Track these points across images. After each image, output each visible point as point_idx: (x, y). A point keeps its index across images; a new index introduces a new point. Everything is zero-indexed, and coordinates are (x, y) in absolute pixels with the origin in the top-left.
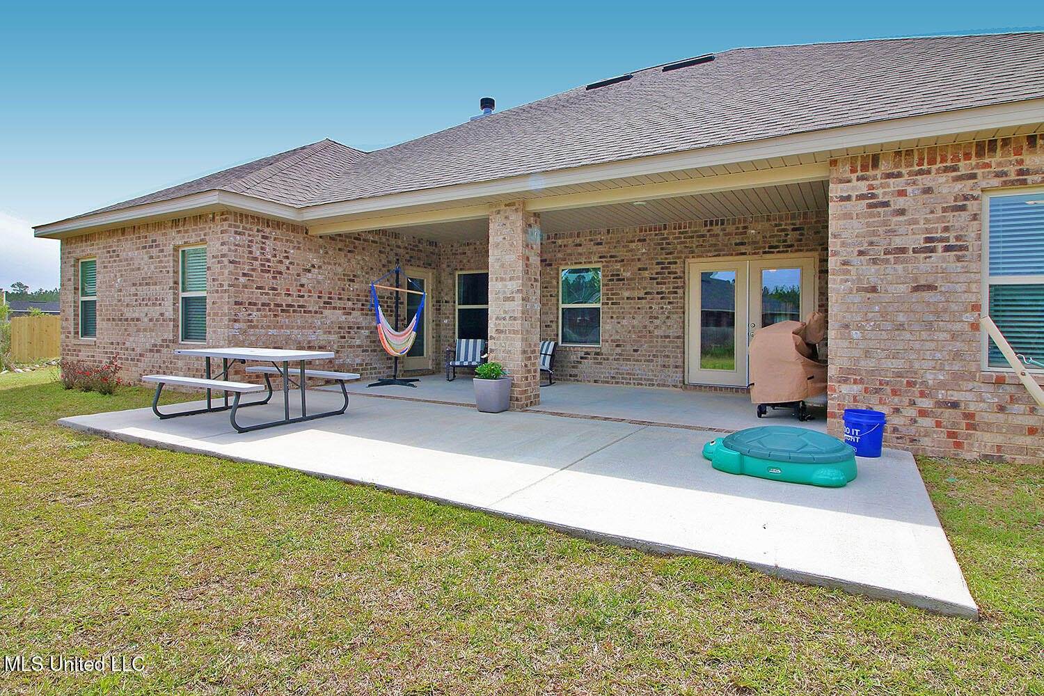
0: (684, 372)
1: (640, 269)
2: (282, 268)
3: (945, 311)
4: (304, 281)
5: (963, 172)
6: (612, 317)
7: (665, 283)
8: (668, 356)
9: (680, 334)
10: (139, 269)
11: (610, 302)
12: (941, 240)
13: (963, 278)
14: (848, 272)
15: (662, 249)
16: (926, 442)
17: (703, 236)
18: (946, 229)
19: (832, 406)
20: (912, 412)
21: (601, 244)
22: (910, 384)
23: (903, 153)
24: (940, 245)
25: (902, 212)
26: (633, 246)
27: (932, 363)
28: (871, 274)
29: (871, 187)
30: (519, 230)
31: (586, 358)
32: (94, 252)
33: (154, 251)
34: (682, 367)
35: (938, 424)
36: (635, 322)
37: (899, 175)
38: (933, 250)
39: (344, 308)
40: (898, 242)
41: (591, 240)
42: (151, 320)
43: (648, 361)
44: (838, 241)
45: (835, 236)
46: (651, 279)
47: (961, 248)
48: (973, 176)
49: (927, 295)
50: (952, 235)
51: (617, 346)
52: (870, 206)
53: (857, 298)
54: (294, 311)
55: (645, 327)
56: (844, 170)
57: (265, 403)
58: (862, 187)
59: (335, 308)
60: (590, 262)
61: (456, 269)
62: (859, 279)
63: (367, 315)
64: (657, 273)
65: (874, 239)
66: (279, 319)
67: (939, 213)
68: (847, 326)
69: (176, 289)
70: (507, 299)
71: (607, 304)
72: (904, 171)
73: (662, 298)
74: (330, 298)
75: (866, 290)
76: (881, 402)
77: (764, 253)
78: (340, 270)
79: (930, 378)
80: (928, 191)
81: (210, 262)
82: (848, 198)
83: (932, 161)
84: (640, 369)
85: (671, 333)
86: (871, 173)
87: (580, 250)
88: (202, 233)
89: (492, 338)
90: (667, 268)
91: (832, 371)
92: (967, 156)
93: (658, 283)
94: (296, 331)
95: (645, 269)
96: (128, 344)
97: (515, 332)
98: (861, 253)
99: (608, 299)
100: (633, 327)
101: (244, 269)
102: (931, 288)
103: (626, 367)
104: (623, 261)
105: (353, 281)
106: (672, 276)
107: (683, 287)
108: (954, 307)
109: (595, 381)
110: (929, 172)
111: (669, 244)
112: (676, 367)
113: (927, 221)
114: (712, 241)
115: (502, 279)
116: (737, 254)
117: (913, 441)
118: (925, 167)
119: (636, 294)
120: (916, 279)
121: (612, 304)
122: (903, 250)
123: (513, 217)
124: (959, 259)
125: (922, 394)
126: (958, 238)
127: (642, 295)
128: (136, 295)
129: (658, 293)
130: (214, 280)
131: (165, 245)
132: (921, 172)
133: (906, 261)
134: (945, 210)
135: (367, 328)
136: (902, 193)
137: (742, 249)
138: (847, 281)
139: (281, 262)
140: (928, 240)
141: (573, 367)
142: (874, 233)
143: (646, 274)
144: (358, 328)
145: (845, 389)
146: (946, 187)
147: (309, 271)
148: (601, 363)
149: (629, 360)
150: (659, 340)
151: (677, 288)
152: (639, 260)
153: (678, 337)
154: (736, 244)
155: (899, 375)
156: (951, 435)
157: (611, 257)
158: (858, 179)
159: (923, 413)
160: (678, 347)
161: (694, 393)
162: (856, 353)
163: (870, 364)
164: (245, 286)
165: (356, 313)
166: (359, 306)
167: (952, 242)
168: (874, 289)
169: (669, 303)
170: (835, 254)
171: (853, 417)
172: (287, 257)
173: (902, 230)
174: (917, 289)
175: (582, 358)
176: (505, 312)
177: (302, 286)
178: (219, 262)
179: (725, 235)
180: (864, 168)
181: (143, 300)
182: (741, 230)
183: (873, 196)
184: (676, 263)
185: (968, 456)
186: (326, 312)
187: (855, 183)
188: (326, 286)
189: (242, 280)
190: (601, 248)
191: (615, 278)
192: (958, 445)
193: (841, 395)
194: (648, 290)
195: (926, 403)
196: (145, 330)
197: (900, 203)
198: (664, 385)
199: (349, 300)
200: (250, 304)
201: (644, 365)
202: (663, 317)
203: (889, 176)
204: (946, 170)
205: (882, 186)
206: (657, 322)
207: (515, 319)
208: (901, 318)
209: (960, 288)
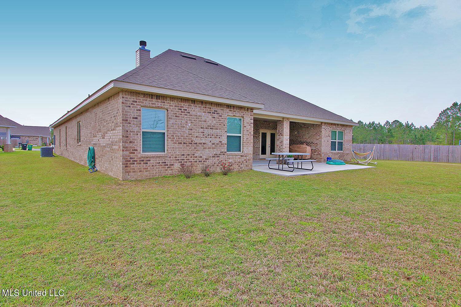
0: (259, 156)
5: (330, 127)
8: (257, 152)
10: (205, 121)
14: (323, 138)
23: (327, 123)
24: (329, 136)
25: (327, 131)
32: (166, 106)
33: (216, 115)
42: (213, 144)
45: (322, 133)
56: (323, 124)
65: (325, 134)
68: (323, 146)
79: (328, 153)
82: (323, 128)
88: (242, 114)
91: (322, 152)
102: (328, 141)
106: (258, 133)
128: (204, 133)
131: (223, 114)
162: (323, 150)
168: (325, 141)
178: (249, 125)
181: (208, 135)
182: (269, 124)
196: (209, 148)
203: (326, 126)
208: (326, 145)
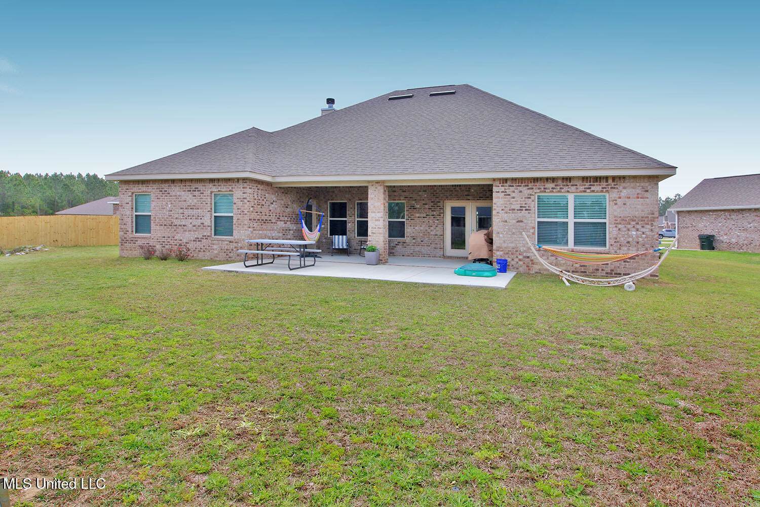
0: (444, 251)
1: (424, 204)
2: (264, 203)
3: (525, 228)
4: (271, 209)
5: (530, 187)
6: (411, 226)
7: (435, 211)
8: (437, 244)
9: (442, 234)
10: (185, 201)
11: (410, 219)
12: (524, 207)
13: (530, 219)
14: (499, 216)
15: (434, 195)
16: (521, 269)
17: (451, 191)
18: (526, 204)
19: (494, 259)
20: (517, 260)
21: (405, 192)
22: (517, 251)
23: (514, 180)
24: (524, 209)
25: (514, 198)
26: (420, 193)
27: (522, 245)
28: (506, 217)
29: (505, 189)
30: (382, 194)
31: (398, 245)
32: (149, 190)
33: (197, 193)
34: (443, 248)
35: (524, 263)
36: (422, 228)
37: (513, 186)
38: (522, 210)
39: (284, 221)
40: (513, 207)
41: (400, 189)
42: (194, 226)
43: (427, 246)
44: (496, 205)
45: (495, 204)
46: (429, 209)
47: (530, 210)
48: (533, 188)
49: (521, 224)
50: (527, 206)
51: (413, 239)
52: (505, 195)
53: (501, 224)
54: (268, 223)
55: (426, 230)
56: (497, 183)
57: (272, 263)
58: (502, 189)
59: (281, 221)
60: (400, 200)
61: (329, 200)
62: (502, 219)
63: (292, 224)
64: (432, 206)
65: (506, 206)
66: (263, 226)
67: (524, 199)
68: (499, 233)
69: (211, 211)
70: (377, 220)
71: (408, 219)
72: (514, 185)
73: (434, 218)
74: (279, 216)
75: (504, 222)
76: (509, 257)
77: (477, 200)
78: (283, 202)
79: (522, 249)
80: (521, 192)
81: (235, 201)
82: (499, 192)
83: (522, 183)
84: (425, 250)
85: (438, 233)
86: (505, 184)
87: (395, 194)
88: (230, 187)
89: (370, 236)
90: (436, 204)
91: (494, 247)
92: (531, 182)
93: (432, 211)
94: (268, 232)
95: (426, 204)
96: (176, 238)
97: (381, 233)
98: (502, 210)
99: (409, 217)
100: (421, 230)
101: (252, 204)
102: (522, 221)
103: (417, 249)
104: (416, 200)
105: (287, 207)
106: (439, 208)
107: (443, 213)
108: (528, 227)
109: (403, 256)
110: (521, 186)
111: (437, 193)
112: (441, 248)
113: (521, 201)
114: (456, 193)
115: (374, 212)
116: (466, 200)
117: (517, 269)
118: (520, 184)
119: (422, 215)
120: (518, 219)
121: (411, 219)
122: (514, 210)
123: (379, 188)
124: (529, 213)
125: (520, 254)
126: (529, 207)
127: (425, 216)
128: (183, 213)
129: (432, 215)
130: (238, 209)
131: (205, 191)
132: (518, 186)
133: (515, 213)
134: (525, 198)
135: (293, 230)
136: (514, 192)
137: (469, 197)
138: (498, 218)
139: (263, 200)
140: (521, 207)
141: (392, 249)
142: (506, 204)
143: (427, 206)
144: (289, 230)
145: (498, 253)
146: (526, 192)
147: (272, 203)
148: (405, 247)
149: (419, 245)
150: (433, 236)
151: (441, 213)
152: (423, 200)
153: (441, 235)
154: (466, 195)
155: (513, 248)
156: (528, 266)
157: (410, 198)
158: (502, 186)
159: (520, 260)
160: (441, 240)
161: (449, 260)
162: (502, 242)
163: (505, 245)
164: (252, 212)
165: (288, 223)
166: (289, 219)
167: (527, 208)
168: (506, 221)
169: (437, 220)
170: (495, 209)
171: (499, 261)
172: (265, 198)
173: (514, 203)
174: (518, 222)
175: (396, 245)
176: (376, 225)
177: (270, 211)
179: (461, 191)
180: (503, 183)
181: (188, 216)
182: (467, 189)
183: (506, 192)
184: (440, 202)
185: (531, 272)
186: (278, 222)
187: (500, 187)
188: (278, 211)
189: (251, 209)
190: (405, 193)
191: (412, 208)
192: (529, 269)
193: (498, 255)
194: (428, 214)
195: (520, 257)
196: (190, 231)
197: (513, 195)
198: (435, 257)
199: (286, 216)
200: (254, 220)
201: (426, 247)
202: (434, 226)
203: (510, 186)
204: (526, 186)
205: (509, 189)
206: (432, 228)
207: (380, 228)
208: (514, 231)
209: (530, 222)
